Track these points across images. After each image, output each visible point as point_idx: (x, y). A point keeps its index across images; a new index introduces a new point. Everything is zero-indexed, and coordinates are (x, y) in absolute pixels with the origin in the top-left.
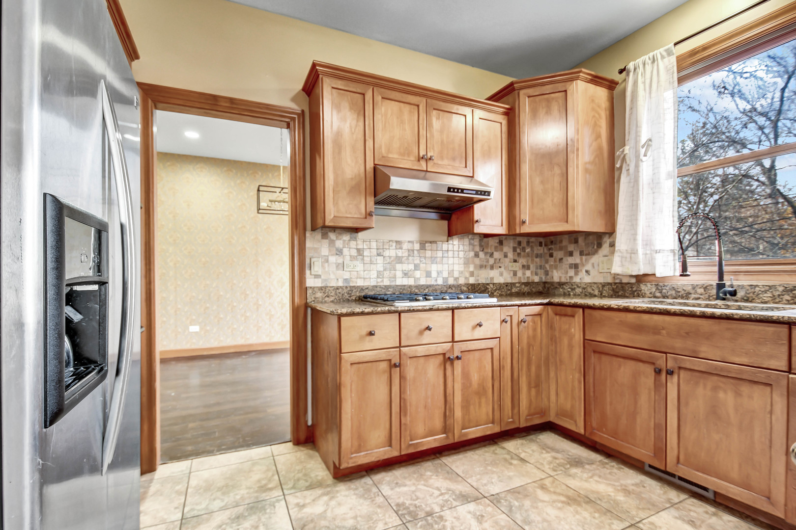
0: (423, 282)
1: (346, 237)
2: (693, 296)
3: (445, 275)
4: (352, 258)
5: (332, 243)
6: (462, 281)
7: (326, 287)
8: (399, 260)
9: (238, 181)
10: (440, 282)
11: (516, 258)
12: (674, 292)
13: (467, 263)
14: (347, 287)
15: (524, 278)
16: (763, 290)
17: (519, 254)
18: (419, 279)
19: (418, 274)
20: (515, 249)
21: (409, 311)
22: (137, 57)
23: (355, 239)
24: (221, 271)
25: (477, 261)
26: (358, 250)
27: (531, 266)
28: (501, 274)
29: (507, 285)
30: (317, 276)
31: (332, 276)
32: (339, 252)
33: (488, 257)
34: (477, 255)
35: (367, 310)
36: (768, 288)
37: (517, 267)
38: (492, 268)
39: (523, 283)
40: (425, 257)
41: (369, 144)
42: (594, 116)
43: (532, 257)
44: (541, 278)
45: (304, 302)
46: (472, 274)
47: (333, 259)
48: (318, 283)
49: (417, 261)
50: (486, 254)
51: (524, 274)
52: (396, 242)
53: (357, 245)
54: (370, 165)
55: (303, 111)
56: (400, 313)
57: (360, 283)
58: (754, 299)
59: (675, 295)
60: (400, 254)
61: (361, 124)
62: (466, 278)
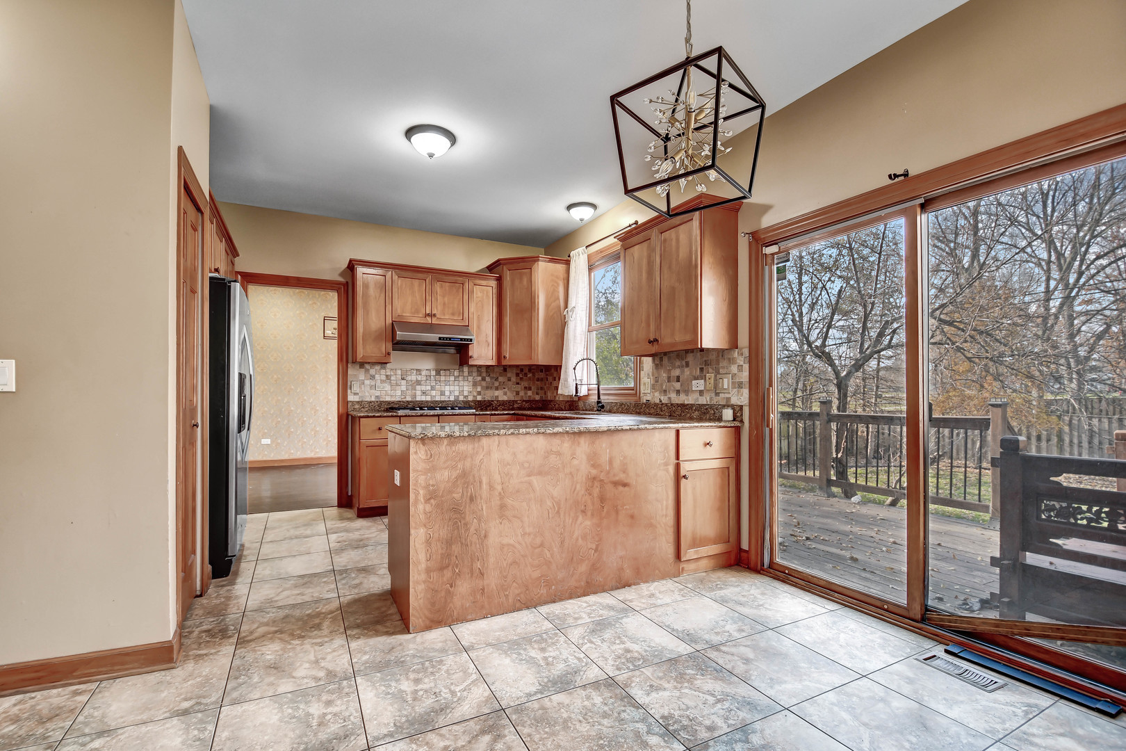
0: (438, 399)
1: (378, 367)
3: (457, 393)
4: (382, 381)
5: (367, 371)
6: (470, 398)
7: (362, 402)
8: (418, 383)
9: (310, 302)
10: (452, 398)
11: (519, 381)
13: (475, 384)
14: (377, 402)
15: (526, 397)
17: (521, 379)
18: (435, 396)
19: (434, 393)
20: (517, 375)
21: (406, 416)
22: (238, 255)
23: (385, 368)
24: (293, 387)
25: (484, 384)
26: (387, 376)
27: (532, 388)
28: (505, 394)
29: (509, 402)
30: (356, 394)
31: (367, 394)
32: (373, 377)
33: (493, 381)
34: (484, 379)
35: (377, 415)
37: (518, 388)
38: (497, 389)
39: (524, 401)
40: (440, 381)
41: (389, 307)
42: (553, 285)
43: (533, 380)
44: (541, 397)
45: (345, 411)
46: (479, 393)
47: (367, 382)
48: (356, 399)
49: (433, 384)
50: (492, 378)
51: (526, 394)
52: (417, 370)
53: (386, 372)
54: (389, 321)
55: (347, 282)
56: (400, 417)
57: (388, 399)
60: (419, 379)
61: (383, 295)
62: (474, 396)
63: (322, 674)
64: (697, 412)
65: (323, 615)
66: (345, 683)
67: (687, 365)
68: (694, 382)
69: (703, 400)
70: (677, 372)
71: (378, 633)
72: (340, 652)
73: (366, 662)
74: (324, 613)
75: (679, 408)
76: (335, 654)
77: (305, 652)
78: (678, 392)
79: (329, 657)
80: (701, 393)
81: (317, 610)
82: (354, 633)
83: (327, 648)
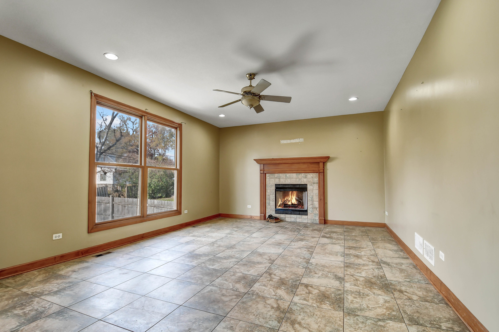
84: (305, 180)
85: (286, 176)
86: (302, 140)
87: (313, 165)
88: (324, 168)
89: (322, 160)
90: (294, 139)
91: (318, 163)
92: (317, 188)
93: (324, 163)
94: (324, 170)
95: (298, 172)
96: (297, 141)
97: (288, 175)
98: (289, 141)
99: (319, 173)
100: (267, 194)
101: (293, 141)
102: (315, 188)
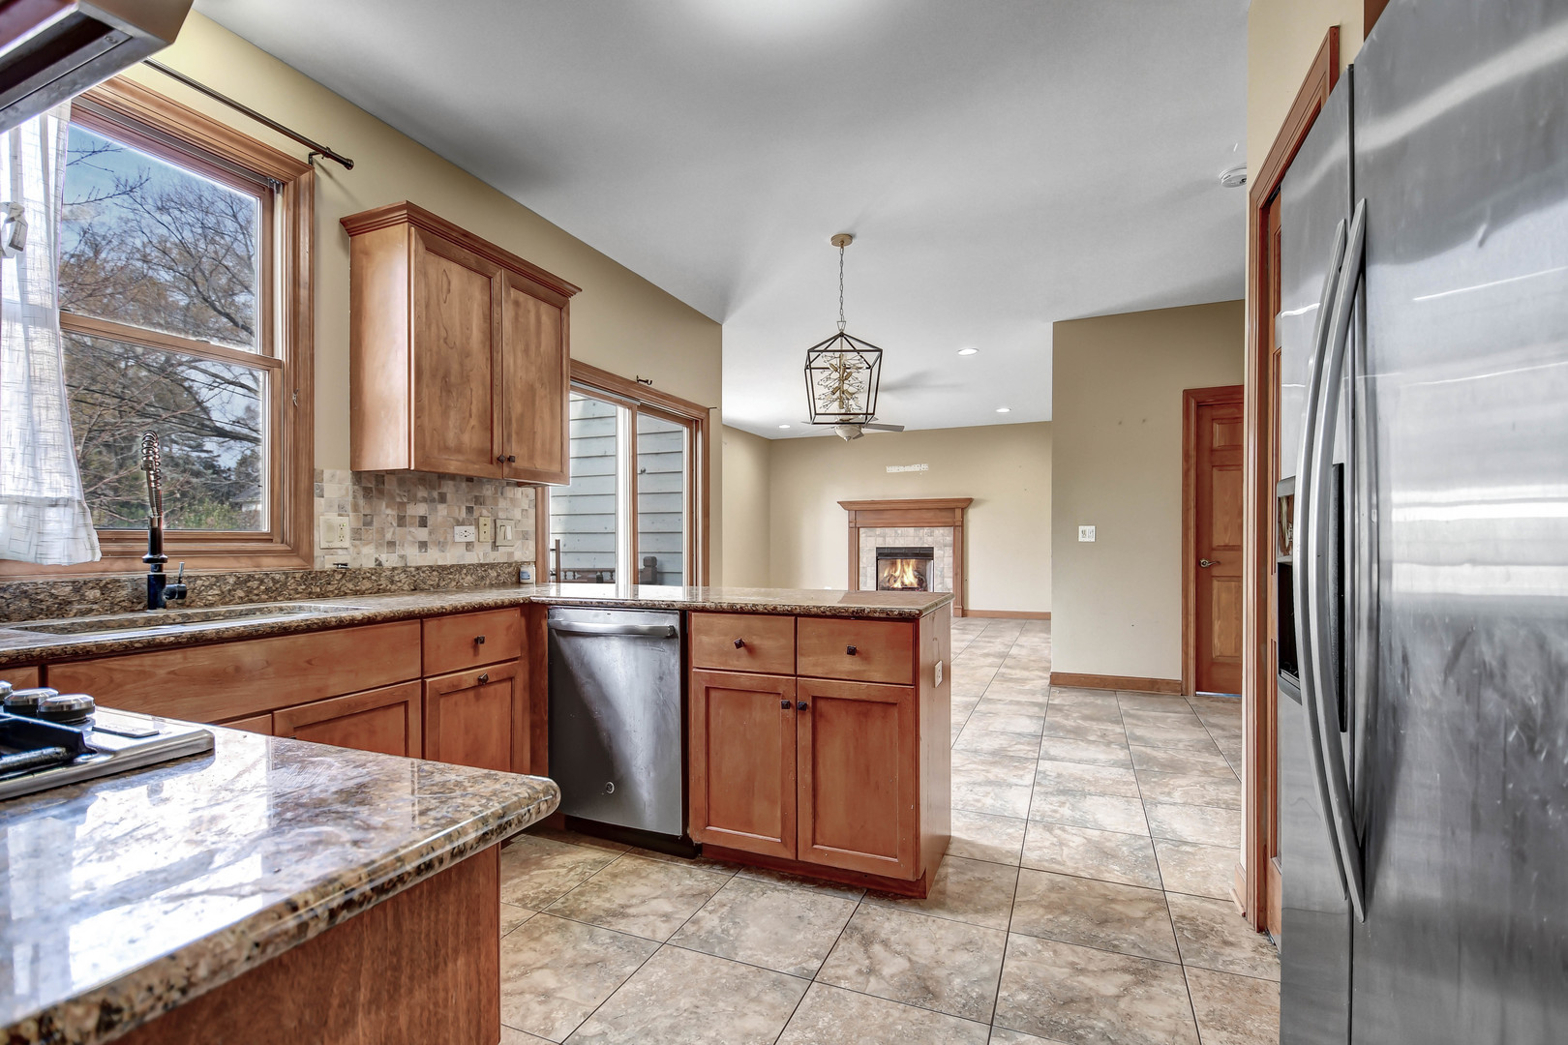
2: (76, 607)
12: (26, 603)
16: (207, 583)
36: (214, 579)
58: (193, 601)
59: (29, 610)
63: (1058, 832)
64: (469, 577)
65: (1044, 903)
66: (1038, 818)
67: (443, 499)
68: (458, 529)
69: (472, 558)
70: (421, 509)
71: (984, 849)
72: (1034, 844)
73: (1012, 826)
74: (1042, 906)
75: (435, 573)
76: (1039, 844)
77: (1072, 858)
78: (423, 545)
79: (1047, 844)
80: (469, 545)
81: (1050, 917)
82: (1011, 860)
83: (1047, 853)
84: (930, 539)
85: (896, 532)
86: (925, 467)
87: (944, 514)
88: (962, 517)
89: (960, 505)
90: (910, 465)
91: (953, 509)
92: (952, 554)
93: (963, 510)
94: (963, 521)
95: (918, 525)
96: (915, 468)
97: (900, 531)
98: (902, 469)
99: (955, 527)
100: (861, 565)
101: (908, 469)
102: (946, 555)
